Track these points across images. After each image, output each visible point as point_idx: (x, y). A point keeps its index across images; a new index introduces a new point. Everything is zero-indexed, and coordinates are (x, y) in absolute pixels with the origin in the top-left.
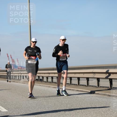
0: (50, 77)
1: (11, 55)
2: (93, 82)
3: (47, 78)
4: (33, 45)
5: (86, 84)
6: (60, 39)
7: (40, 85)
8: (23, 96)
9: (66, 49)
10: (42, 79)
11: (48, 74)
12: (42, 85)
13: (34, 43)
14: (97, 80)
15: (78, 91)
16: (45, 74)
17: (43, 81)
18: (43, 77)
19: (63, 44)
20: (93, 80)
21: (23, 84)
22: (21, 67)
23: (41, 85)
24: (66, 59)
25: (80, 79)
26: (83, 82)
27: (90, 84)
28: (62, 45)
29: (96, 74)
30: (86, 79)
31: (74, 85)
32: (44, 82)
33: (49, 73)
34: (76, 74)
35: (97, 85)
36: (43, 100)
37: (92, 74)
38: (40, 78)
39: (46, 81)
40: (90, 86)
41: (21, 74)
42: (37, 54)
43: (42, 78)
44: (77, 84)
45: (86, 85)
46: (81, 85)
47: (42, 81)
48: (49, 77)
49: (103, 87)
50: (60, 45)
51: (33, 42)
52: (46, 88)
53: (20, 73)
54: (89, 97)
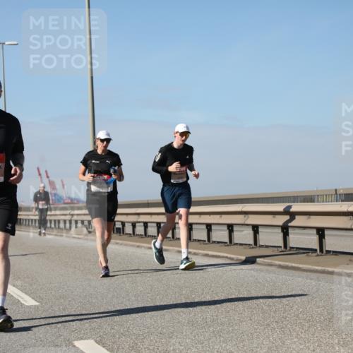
0: (139, 222)
1: (46, 172)
2: (243, 235)
3: (134, 225)
4: (102, 148)
5: (227, 240)
6: (176, 131)
7: (117, 243)
8: (75, 268)
9: (188, 157)
10: (120, 228)
11: (136, 216)
12: (121, 242)
13: (105, 143)
14: (253, 229)
15: (207, 255)
16: (129, 216)
17: (123, 233)
18: (123, 224)
19: (181, 145)
20: (243, 231)
21: (75, 241)
22: (72, 200)
23: (118, 241)
24: (185, 179)
25: (213, 227)
26: (220, 235)
27: (236, 240)
28: (179, 147)
29: (250, 216)
30: (225, 228)
31: (198, 243)
32: (127, 234)
33: (138, 214)
34: (202, 216)
35: (252, 242)
36: (125, 279)
37: (242, 216)
38: (117, 226)
39: (131, 232)
40: (237, 244)
41: (73, 215)
42: (112, 171)
43: (121, 226)
44: (206, 239)
45: (226, 243)
46: (215, 242)
47: (120, 233)
48: (137, 224)
49: (267, 247)
50: (175, 145)
51: (102, 141)
52: (131, 250)
53: (70, 214)
54: (233, 272)
